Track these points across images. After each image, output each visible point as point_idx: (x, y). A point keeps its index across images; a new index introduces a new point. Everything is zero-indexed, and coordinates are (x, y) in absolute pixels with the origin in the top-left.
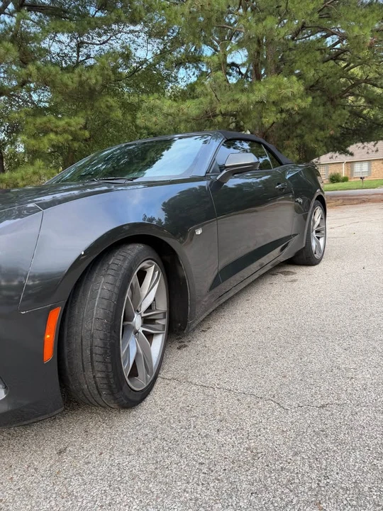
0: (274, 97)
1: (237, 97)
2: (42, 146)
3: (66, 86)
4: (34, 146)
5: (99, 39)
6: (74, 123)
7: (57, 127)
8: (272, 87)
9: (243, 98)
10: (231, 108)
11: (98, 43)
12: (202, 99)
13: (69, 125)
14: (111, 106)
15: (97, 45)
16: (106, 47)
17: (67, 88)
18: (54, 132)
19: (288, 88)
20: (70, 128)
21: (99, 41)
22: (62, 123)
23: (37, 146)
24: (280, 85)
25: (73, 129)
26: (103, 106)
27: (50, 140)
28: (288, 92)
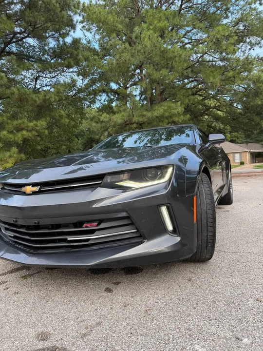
0: (167, 114)
1: (145, 113)
2: (16, 139)
3: (35, 101)
4: (11, 138)
5: (51, 75)
6: (39, 125)
7: (28, 127)
8: (166, 108)
9: (149, 114)
10: (141, 120)
11: (49, 77)
12: (123, 113)
13: (36, 126)
14: (62, 115)
15: (49, 78)
16: (54, 80)
17: (36, 103)
18: (26, 130)
19: (175, 109)
20: (36, 128)
21: (50, 76)
22: (31, 124)
23: (13, 139)
24: (170, 107)
25: (38, 128)
26: (57, 115)
27: (23, 135)
28: (175, 111)
